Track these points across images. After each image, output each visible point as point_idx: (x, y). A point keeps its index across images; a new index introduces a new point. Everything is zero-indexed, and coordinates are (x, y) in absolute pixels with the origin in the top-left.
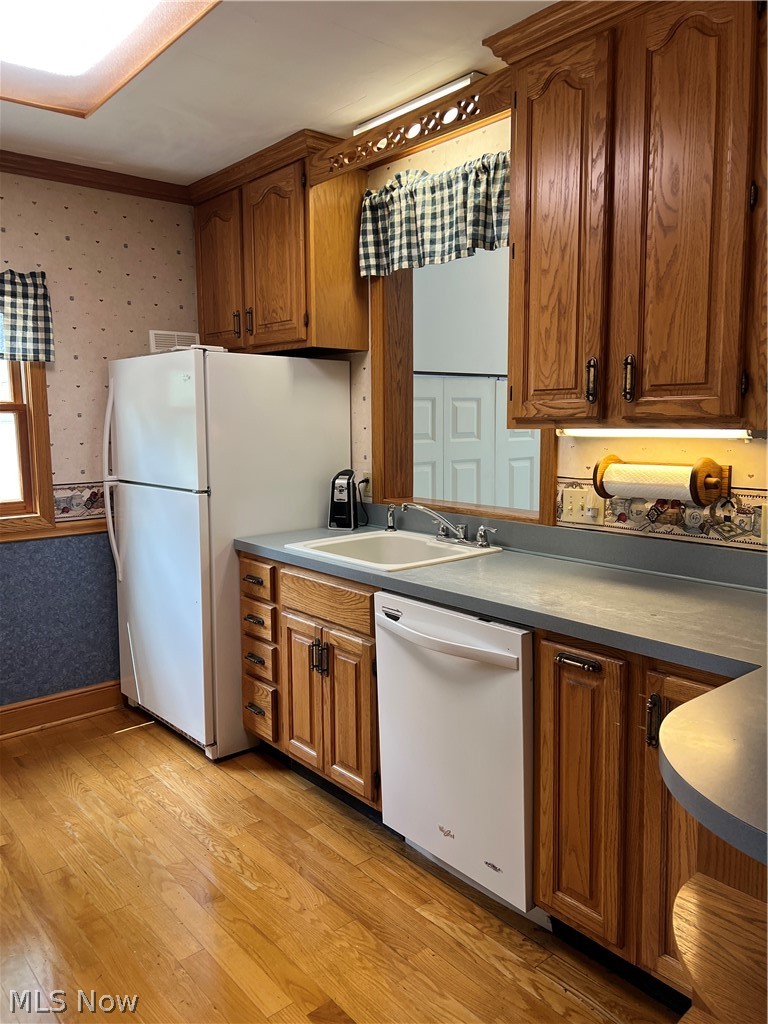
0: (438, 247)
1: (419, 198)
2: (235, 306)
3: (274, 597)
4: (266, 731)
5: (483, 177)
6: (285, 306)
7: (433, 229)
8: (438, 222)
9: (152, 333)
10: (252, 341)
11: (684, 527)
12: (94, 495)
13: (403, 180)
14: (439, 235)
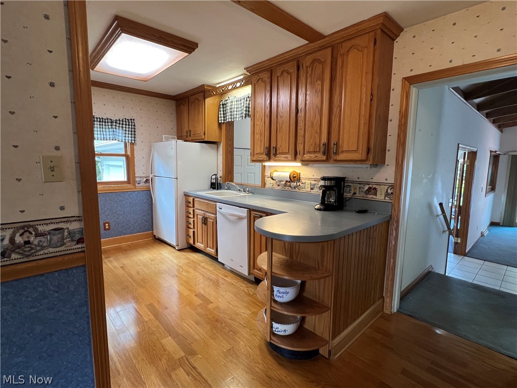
0: (238, 116)
1: (233, 103)
2: (186, 129)
3: (194, 207)
4: (192, 242)
5: (248, 99)
6: (199, 130)
7: (237, 111)
8: (238, 110)
9: (163, 136)
10: (190, 138)
11: (291, 187)
12: (147, 180)
13: (230, 98)
14: (238, 113)
